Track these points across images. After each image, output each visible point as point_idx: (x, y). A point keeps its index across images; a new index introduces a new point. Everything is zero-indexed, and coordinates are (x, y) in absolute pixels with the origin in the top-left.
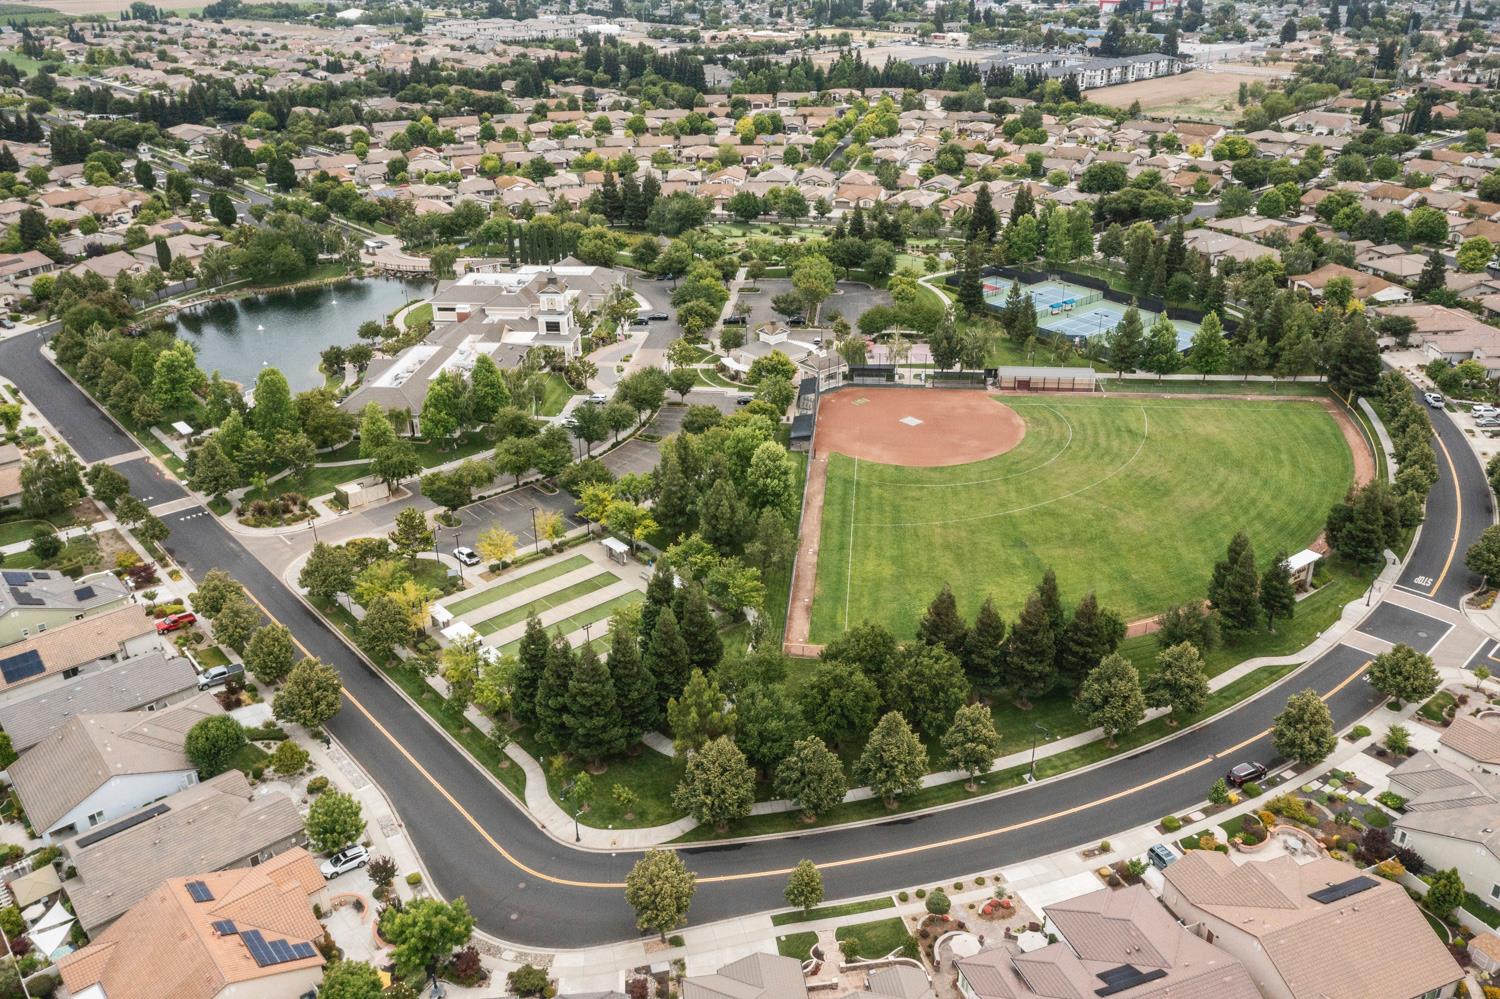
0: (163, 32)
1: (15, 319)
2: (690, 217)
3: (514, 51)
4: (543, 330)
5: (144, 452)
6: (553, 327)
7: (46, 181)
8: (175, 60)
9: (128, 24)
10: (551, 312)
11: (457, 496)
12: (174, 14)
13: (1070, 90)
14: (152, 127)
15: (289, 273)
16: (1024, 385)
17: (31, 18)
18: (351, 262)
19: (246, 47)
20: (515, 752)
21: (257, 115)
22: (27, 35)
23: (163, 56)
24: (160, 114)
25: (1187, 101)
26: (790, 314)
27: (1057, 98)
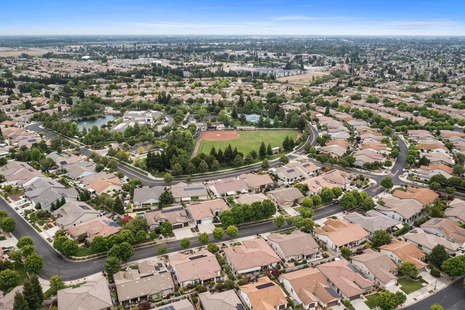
0: (33, 61)
1: (31, 122)
2: (178, 103)
3: (133, 67)
4: (147, 121)
6: (149, 120)
8: (40, 69)
9: (22, 59)
10: (148, 117)
12: (34, 57)
13: (273, 77)
14: (44, 85)
15: (89, 113)
16: (241, 130)
18: (102, 112)
19: (59, 66)
20: (144, 171)
21: (70, 82)
23: (36, 68)
24: (45, 82)
25: (301, 80)
26: (197, 119)
27: (269, 79)
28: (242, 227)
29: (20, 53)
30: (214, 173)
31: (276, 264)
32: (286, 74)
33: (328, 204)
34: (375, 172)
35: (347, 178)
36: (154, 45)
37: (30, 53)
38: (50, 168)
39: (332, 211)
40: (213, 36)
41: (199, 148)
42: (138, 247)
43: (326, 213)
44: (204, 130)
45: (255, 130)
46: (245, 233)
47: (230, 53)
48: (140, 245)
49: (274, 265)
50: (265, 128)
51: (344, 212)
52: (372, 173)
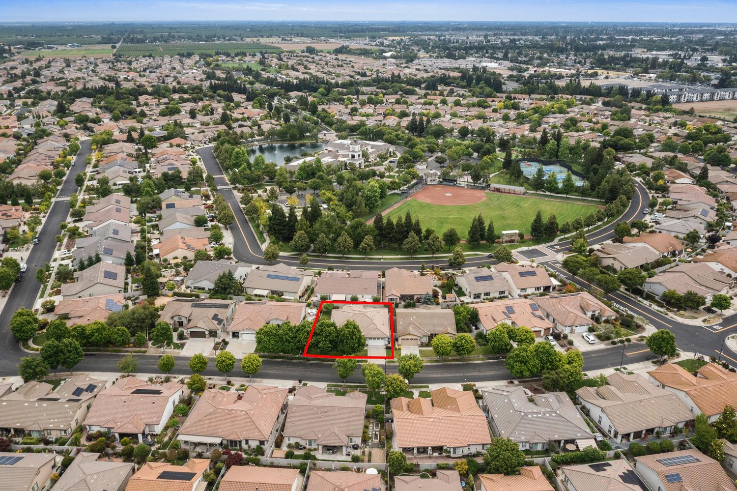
0: (313, 58)
1: (210, 142)
2: (440, 133)
3: (441, 72)
4: (350, 157)
5: (225, 176)
6: (353, 156)
7: (240, 106)
8: (310, 69)
9: (303, 54)
10: (353, 151)
11: (291, 190)
12: (322, 51)
13: (665, 101)
14: (282, 91)
15: (293, 138)
16: (498, 190)
17: (268, 51)
18: (315, 136)
19: (338, 66)
20: (265, 235)
21: (320, 90)
22: (264, 57)
23: (306, 67)
24: (288, 87)
25: (729, 110)
26: (440, 163)
27: (656, 103)
28: (296, 361)
29: (304, 47)
30: (363, 259)
31: (258, 443)
32: (706, 96)
33: (498, 358)
34: (682, 316)
35: (589, 314)
36: (512, 37)
37: (317, 46)
38: (149, 210)
39: (492, 373)
40: (643, 24)
41: (391, 212)
42: (120, 351)
43: (475, 374)
44: (433, 183)
45: (524, 194)
46: (288, 373)
47: (639, 53)
48: (125, 349)
49: (254, 444)
50: (548, 193)
51: (512, 382)
52: (671, 315)
